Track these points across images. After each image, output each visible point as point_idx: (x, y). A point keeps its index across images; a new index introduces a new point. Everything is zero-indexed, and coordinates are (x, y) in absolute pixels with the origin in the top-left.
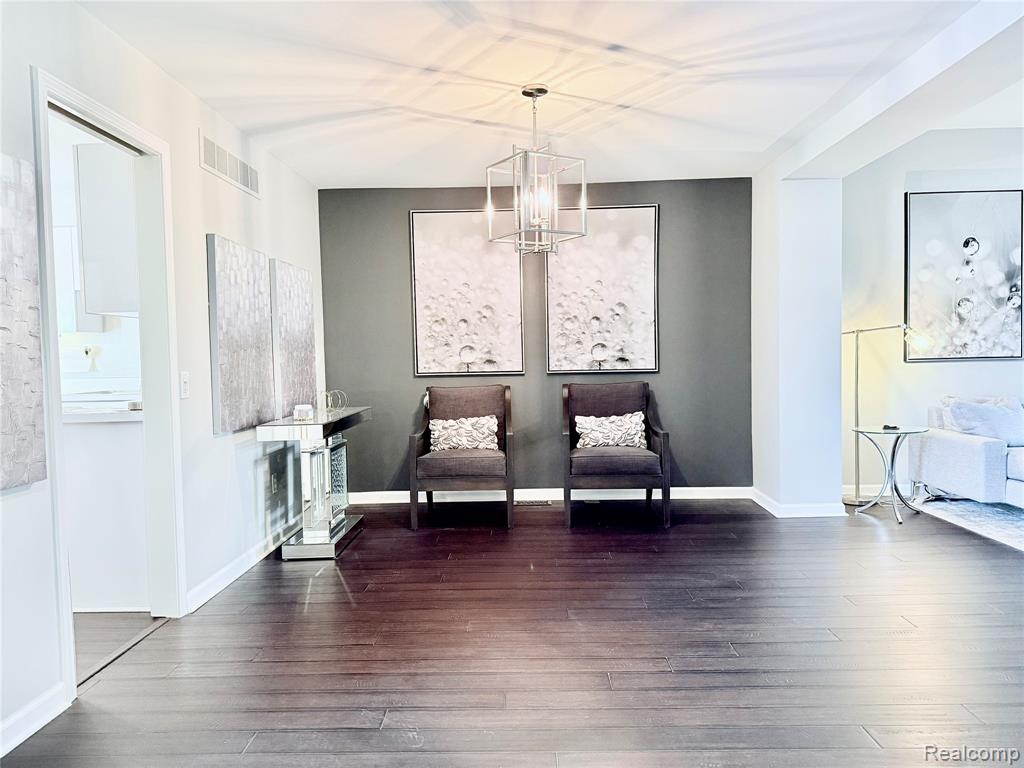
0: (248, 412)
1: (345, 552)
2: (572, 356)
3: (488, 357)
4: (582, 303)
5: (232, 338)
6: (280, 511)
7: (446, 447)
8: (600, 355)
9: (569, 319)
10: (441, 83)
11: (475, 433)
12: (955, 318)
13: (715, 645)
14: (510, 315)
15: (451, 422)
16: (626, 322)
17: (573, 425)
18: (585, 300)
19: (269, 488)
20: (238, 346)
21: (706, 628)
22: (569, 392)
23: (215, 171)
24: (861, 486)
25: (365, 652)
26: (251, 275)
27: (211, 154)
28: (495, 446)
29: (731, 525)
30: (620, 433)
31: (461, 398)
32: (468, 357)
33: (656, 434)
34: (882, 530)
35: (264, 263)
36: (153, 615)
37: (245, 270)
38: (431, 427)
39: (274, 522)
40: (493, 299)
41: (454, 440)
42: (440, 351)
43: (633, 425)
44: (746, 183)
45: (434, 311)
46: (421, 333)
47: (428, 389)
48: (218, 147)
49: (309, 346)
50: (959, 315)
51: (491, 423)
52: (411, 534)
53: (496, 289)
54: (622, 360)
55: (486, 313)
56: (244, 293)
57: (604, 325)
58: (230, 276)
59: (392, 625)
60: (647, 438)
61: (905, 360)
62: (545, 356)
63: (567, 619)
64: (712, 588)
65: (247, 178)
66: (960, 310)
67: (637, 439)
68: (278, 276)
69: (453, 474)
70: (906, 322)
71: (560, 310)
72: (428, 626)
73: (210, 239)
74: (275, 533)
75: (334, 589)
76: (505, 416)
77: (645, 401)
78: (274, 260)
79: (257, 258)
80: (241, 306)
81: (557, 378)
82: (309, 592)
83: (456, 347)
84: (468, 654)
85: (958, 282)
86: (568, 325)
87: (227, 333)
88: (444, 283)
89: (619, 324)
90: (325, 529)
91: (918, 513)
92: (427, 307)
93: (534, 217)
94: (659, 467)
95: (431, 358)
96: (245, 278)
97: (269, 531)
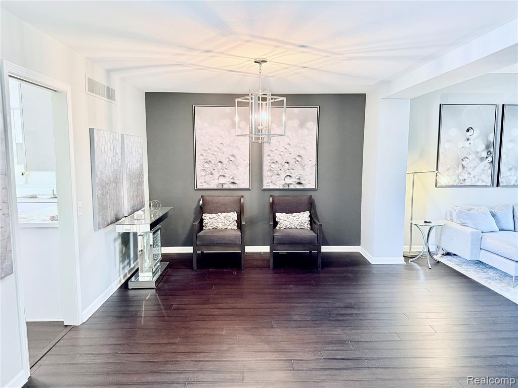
0: (111, 216)
1: (160, 284)
2: (274, 181)
3: (232, 181)
4: (280, 155)
5: (103, 180)
6: (126, 262)
7: (211, 228)
8: (288, 181)
9: (273, 162)
10: (212, 56)
11: (226, 221)
12: (460, 166)
13: (342, 342)
14: (244, 160)
15: (214, 215)
16: (302, 165)
17: (274, 217)
18: (282, 153)
19: (121, 251)
20: (106, 184)
21: (338, 333)
22: (273, 200)
23: (94, 94)
24: (412, 246)
25: (174, 347)
26: (112, 146)
27: (92, 86)
28: (235, 228)
29: (350, 268)
30: (298, 222)
31: (219, 203)
32: (222, 180)
33: (315, 223)
34: (421, 271)
35: (119, 137)
36: (65, 324)
37: (109, 144)
38: (203, 217)
39: (124, 268)
40: (235, 152)
41: (215, 224)
42: (208, 178)
43: (304, 218)
44: (363, 96)
45: (205, 157)
46: (199, 168)
47: (202, 196)
48: (95, 81)
49: (141, 176)
50: (463, 165)
51: (234, 216)
52: (193, 273)
53: (237, 147)
54: (299, 183)
55: (232, 158)
56: (109, 156)
57: (291, 166)
58: (102, 148)
59: (186, 331)
60: (311, 224)
61: (436, 186)
62: (261, 181)
63: (272, 327)
64: (341, 308)
65: (110, 94)
66: (463, 163)
67: (306, 225)
68: (125, 143)
69: (215, 243)
70: (437, 170)
71: (269, 158)
72: (204, 331)
73: (91, 131)
74: (124, 273)
75: (156, 308)
76: (241, 211)
77: (310, 206)
78: (123, 135)
79: (115, 135)
80: (107, 162)
81: (267, 192)
82: (143, 310)
83: (216, 175)
84: (225, 349)
85: (463, 149)
86: (273, 166)
87: (100, 178)
88: (211, 143)
89: (298, 166)
90: (150, 272)
91: (438, 262)
92: (202, 155)
93: (259, 126)
94: (316, 241)
95: (203, 181)
96: (109, 148)
97: (121, 272)
